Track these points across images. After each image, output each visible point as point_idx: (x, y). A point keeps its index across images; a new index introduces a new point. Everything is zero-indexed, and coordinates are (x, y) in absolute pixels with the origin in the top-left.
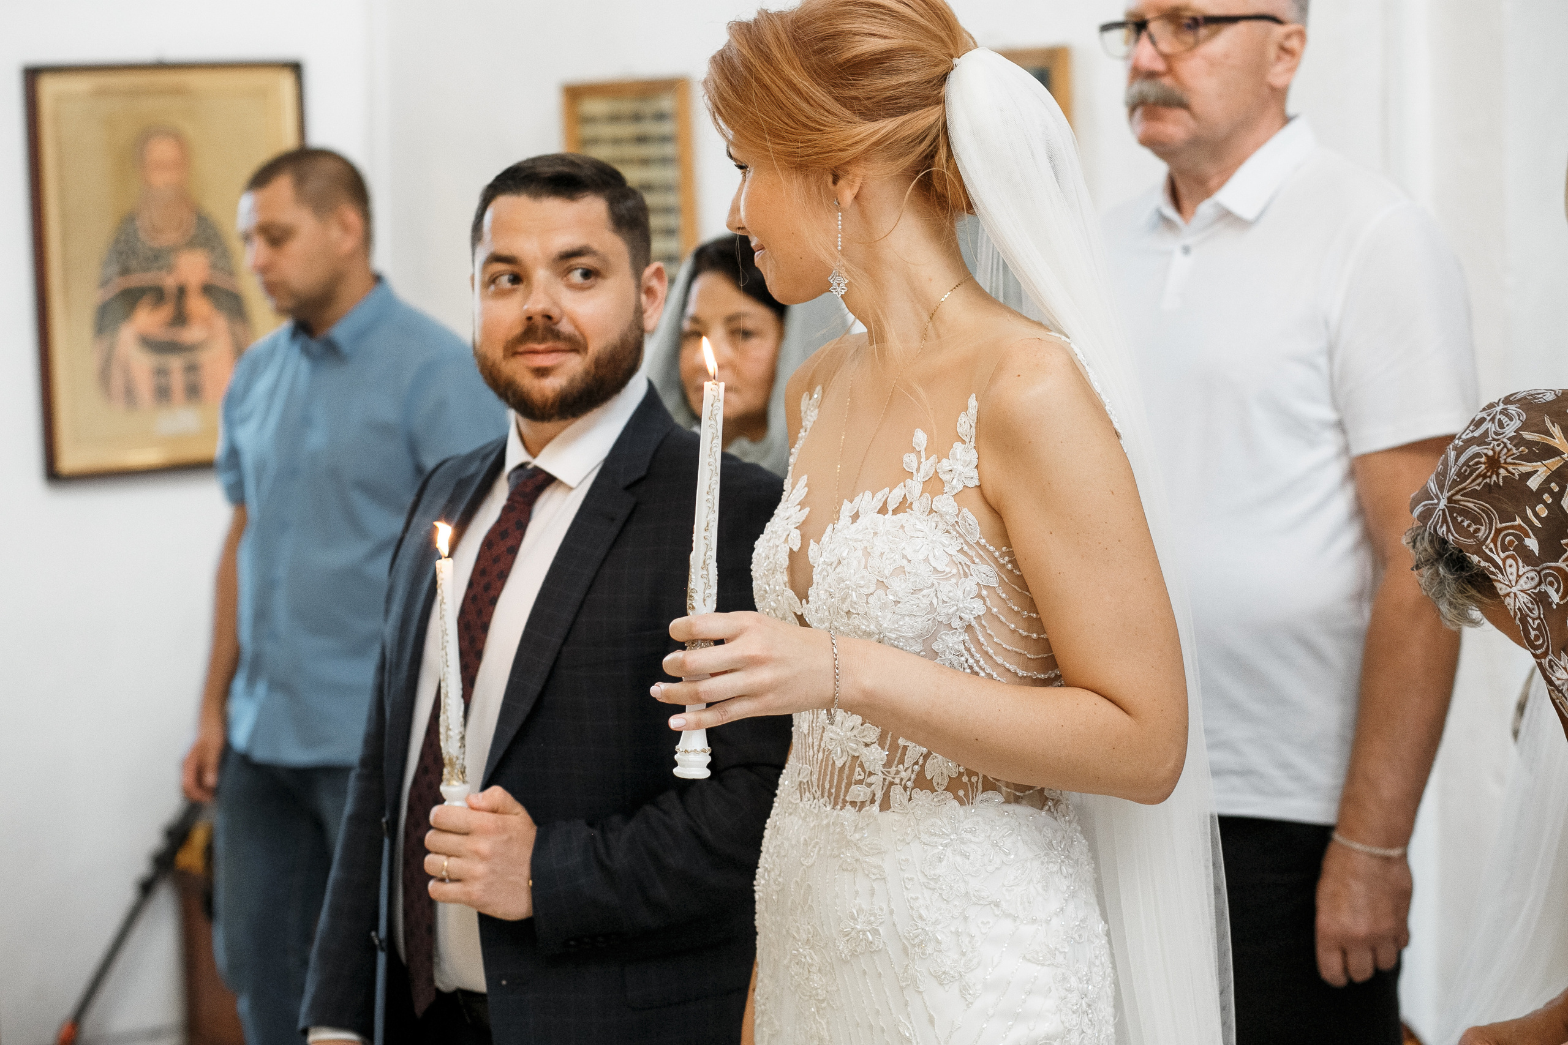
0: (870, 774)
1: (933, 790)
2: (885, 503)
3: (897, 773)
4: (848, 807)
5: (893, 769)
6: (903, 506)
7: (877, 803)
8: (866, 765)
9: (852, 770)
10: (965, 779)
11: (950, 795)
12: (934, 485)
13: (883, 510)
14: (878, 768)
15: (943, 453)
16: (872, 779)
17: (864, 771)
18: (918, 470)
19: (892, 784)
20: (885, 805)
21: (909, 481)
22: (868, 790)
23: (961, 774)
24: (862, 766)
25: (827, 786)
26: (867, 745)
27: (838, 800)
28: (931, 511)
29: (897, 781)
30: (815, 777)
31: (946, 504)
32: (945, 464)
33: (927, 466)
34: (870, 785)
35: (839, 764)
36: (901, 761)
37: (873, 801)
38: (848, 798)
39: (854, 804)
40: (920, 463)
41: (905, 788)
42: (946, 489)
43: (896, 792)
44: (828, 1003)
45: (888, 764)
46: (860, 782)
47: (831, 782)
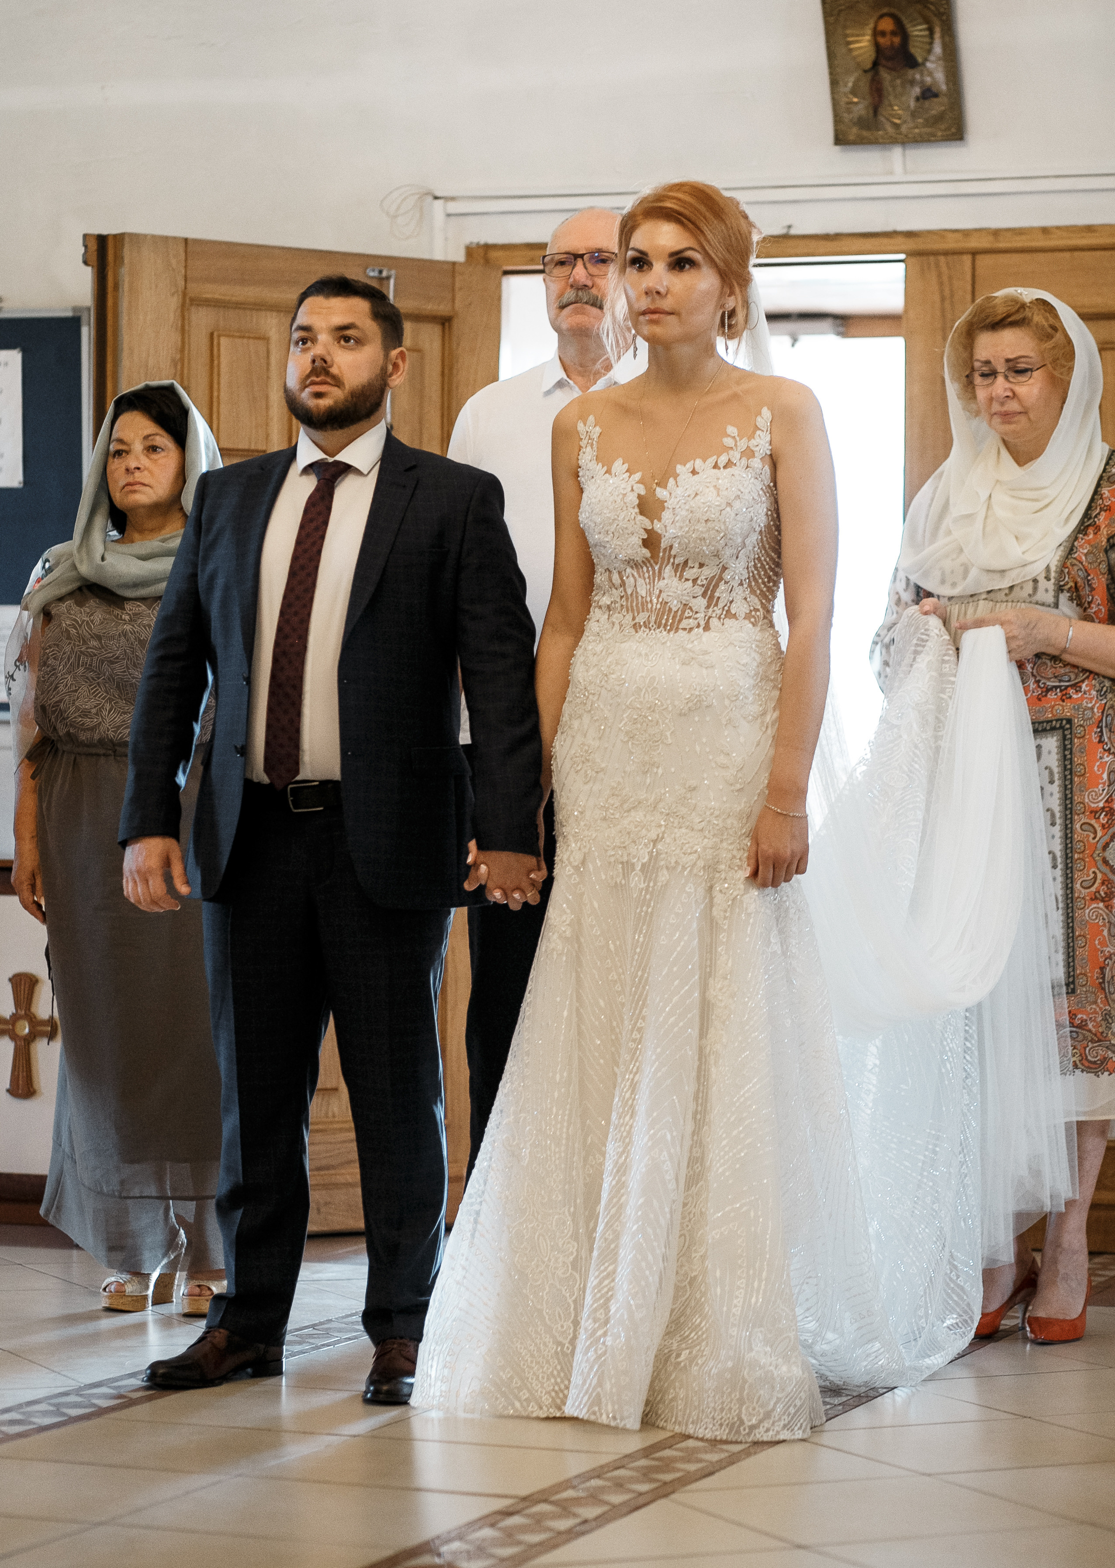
0: (697, 612)
1: (737, 619)
2: (716, 462)
3: (714, 611)
4: (680, 631)
5: (711, 610)
6: (729, 464)
7: (701, 628)
8: (694, 609)
9: (683, 612)
10: (753, 613)
11: (747, 622)
12: (749, 453)
13: (716, 466)
14: (703, 609)
15: (751, 437)
16: (698, 615)
17: (692, 610)
18: (736, 445)
19: (710, 617)
20: (707, 628)
21: (731, 452)
22: (696, 622)
23: (751, 611)
24: (691, 608)
25: (664, 622)
26: (694, 597)
27: (674, 628)
28: (747, 467)
29: (714, 615)
30: (653, 619)
31: (756, 463)
32: (753, 442)
33: (743, 444)
34: (696, 619)
35: (674, 609)
36: (716, 605)
37: (698, 626)
38: (681, 627)
39: (685, 629)
40: (736, 442)
41: (719, 618)
42: (756, 455)
43: (714, 622)
44: (662, 742)
45: (708, 607)
46: (690, 617)
47: (667, 620)
